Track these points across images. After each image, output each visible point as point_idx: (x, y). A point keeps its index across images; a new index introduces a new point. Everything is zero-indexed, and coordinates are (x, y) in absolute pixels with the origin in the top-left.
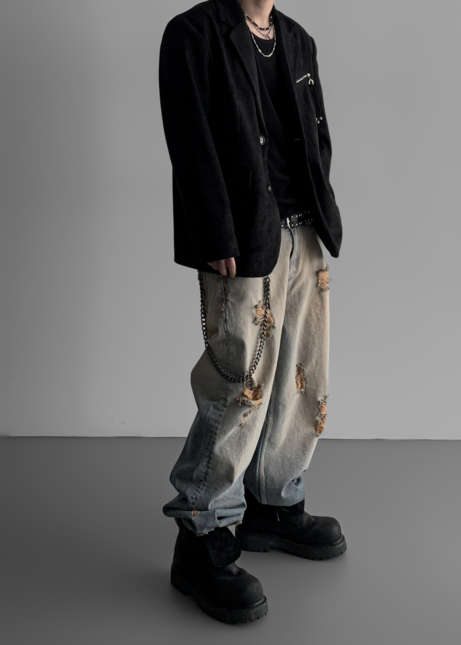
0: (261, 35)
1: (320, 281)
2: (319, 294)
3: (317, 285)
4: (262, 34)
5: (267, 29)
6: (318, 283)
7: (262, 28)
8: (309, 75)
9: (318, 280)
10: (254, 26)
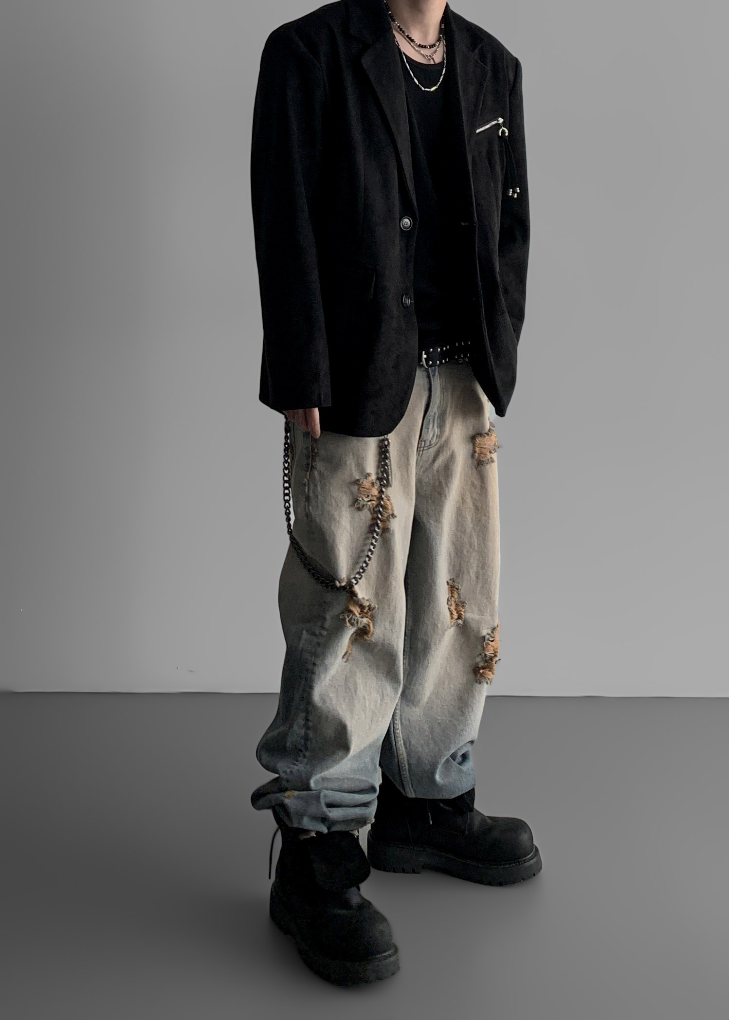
0: (421, 57)
1: (477, 449)
2: (476, 469)
3: (473, 456)
4: (421, 54)
5: (432, 46)
6: (475, 452)
7: (422, 45)
8: (501, 120)
9: (474, 448)
10: (409, 42)
